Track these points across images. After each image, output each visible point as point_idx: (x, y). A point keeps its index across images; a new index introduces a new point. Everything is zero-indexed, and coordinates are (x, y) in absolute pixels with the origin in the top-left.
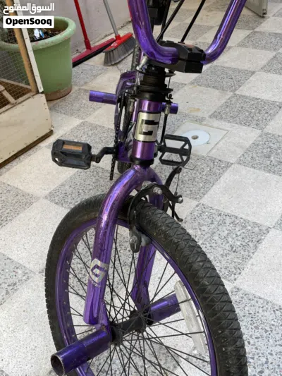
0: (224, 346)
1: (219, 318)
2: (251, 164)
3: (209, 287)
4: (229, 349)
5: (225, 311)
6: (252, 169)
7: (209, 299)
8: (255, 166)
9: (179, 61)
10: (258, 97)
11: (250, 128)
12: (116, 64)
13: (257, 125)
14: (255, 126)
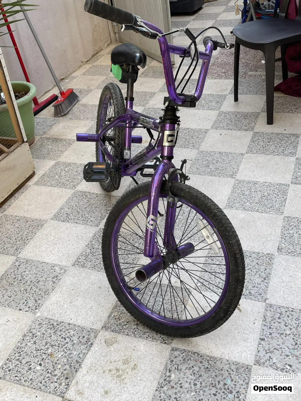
0: (230, 241)
1: (226, 227)
2: (198, 172)
3: (218, 213)
4: (233, 241)
5: (228, 223)
6: (200, 176)
7: (219, 219)
8: (201, 173)
9: (186, 102)
10: (188, 127)
11: (189, 149)
12: (65, 115)
13: (193, 146)
14: (192, 148)
